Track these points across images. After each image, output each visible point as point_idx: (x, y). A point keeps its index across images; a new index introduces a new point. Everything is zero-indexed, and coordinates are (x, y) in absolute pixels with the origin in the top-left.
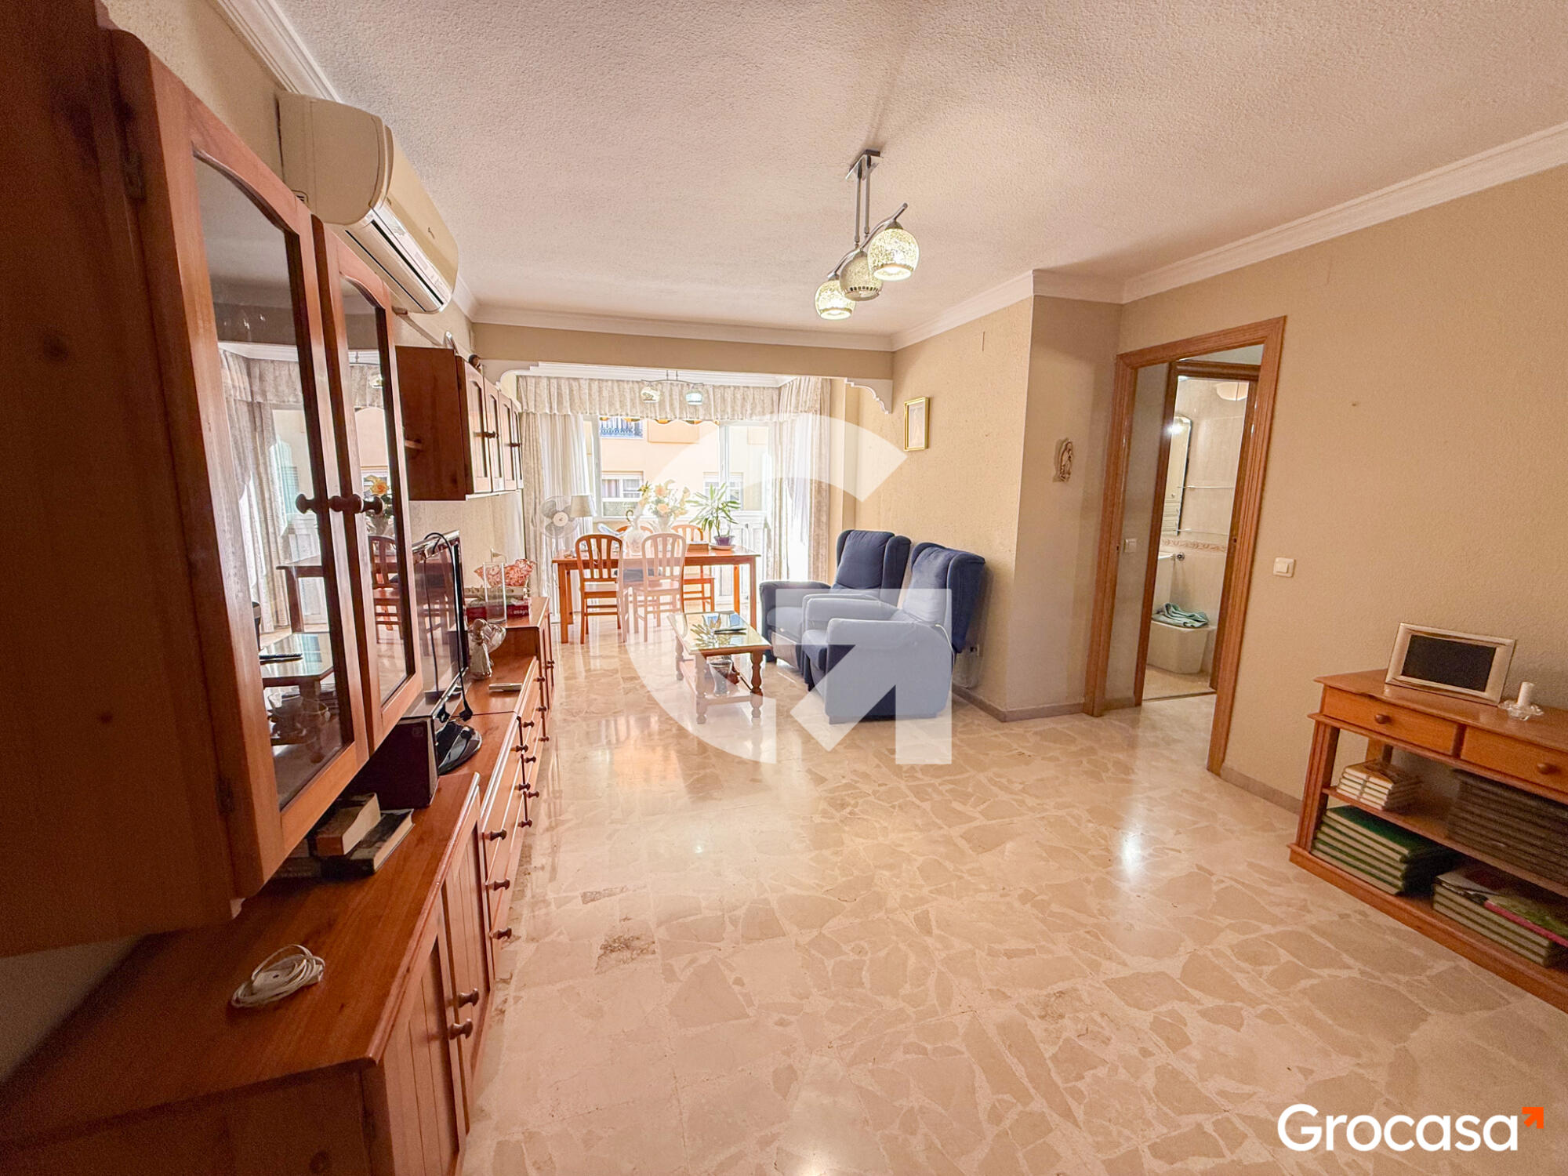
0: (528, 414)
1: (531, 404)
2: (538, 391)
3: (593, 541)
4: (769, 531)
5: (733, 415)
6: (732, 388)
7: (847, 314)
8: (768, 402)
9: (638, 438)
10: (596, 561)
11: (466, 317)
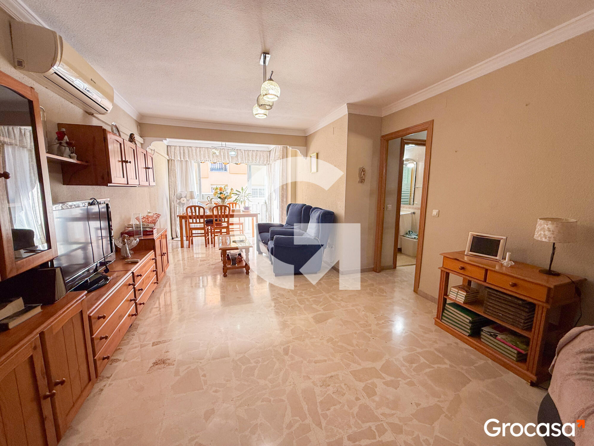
0: (171, 160)
1: (173, 156)
2: (175, 151)
3: (193, 208)
4: (267, 205)
5: (252, 161)
6: (252, 151)
7: (265, 117)
8: (265, 156)
9: (225, 172)
10: (194, 216)
11: (135, 120)
